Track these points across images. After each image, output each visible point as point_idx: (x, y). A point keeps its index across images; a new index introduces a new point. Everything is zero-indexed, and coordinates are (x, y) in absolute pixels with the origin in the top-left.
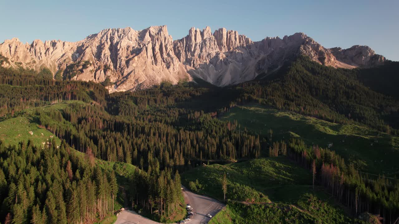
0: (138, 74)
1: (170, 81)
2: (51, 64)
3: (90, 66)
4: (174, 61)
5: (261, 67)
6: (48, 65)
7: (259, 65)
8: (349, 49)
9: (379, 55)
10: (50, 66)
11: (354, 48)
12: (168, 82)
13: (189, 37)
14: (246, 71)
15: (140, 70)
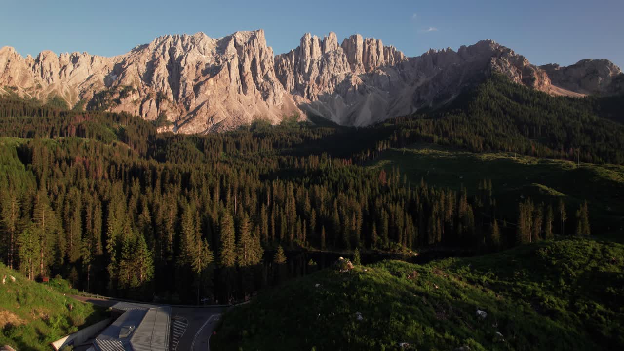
0: (214, 107)
1: (267, 119)
2: (69, 91)
4: (276, 88)
5: (421, 97)
6: (62, 92)
7: (419, 95)
8: (574, 65)
10: (67, 93)
11: (582, 63)
12: (265, 120)
13: (301, 49)
14: (397, 103)
15: (217, 101)
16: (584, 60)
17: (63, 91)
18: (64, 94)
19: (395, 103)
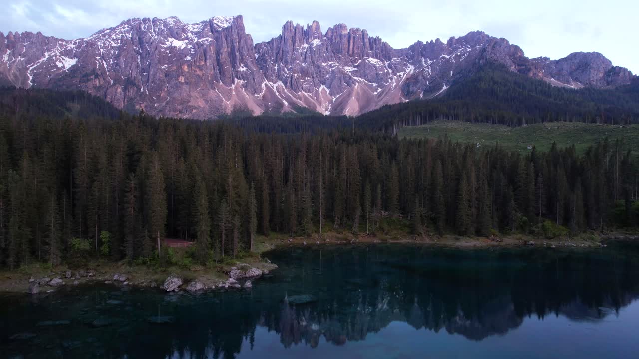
0: (188, 95)
1: (248, 109)
2: (18, 73)
3: (95, 78)
4: (256, 77)
5: (411, 89)
6: (10, 75)
7: (408, 87)
8: (565, 58)
9: (620, 68)
10: (16, 76)
11: (574, 56)
12: (245, 110)
13: (283, 38)
14: (385, 95)
15: (191, 89)
16: (575, 53)
17: (11, 73)
18: (12, 76)
19: (383, 95)
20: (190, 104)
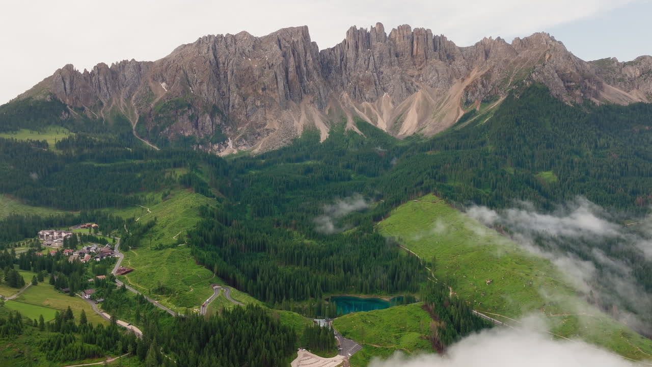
0: (264, 118)
3: (189, 109)
5: (469, 98)
7: (467, 95)
13: (347, 43)
15: (267, 111)
20: (267, 127)
